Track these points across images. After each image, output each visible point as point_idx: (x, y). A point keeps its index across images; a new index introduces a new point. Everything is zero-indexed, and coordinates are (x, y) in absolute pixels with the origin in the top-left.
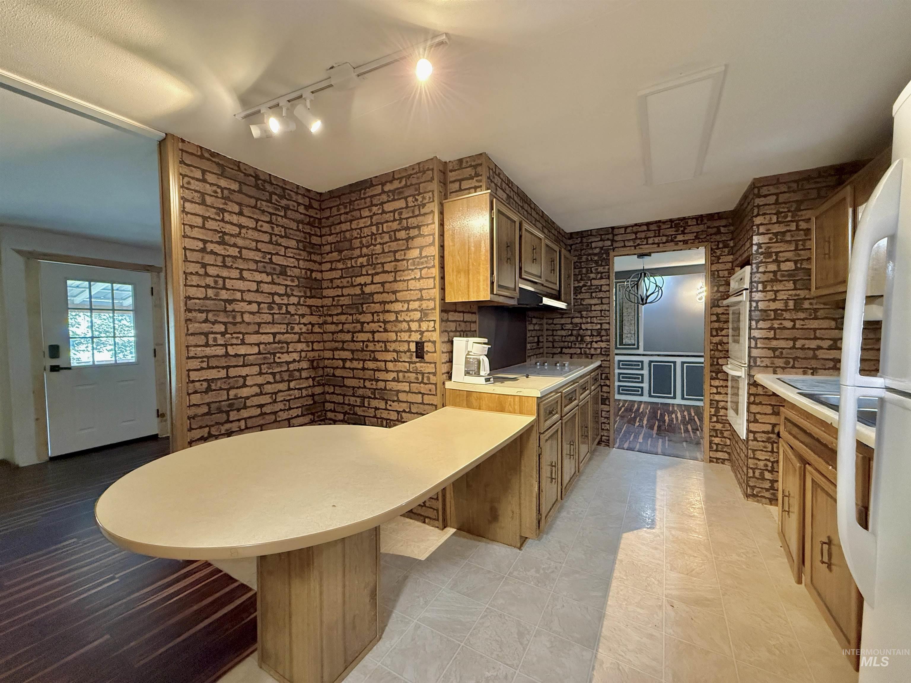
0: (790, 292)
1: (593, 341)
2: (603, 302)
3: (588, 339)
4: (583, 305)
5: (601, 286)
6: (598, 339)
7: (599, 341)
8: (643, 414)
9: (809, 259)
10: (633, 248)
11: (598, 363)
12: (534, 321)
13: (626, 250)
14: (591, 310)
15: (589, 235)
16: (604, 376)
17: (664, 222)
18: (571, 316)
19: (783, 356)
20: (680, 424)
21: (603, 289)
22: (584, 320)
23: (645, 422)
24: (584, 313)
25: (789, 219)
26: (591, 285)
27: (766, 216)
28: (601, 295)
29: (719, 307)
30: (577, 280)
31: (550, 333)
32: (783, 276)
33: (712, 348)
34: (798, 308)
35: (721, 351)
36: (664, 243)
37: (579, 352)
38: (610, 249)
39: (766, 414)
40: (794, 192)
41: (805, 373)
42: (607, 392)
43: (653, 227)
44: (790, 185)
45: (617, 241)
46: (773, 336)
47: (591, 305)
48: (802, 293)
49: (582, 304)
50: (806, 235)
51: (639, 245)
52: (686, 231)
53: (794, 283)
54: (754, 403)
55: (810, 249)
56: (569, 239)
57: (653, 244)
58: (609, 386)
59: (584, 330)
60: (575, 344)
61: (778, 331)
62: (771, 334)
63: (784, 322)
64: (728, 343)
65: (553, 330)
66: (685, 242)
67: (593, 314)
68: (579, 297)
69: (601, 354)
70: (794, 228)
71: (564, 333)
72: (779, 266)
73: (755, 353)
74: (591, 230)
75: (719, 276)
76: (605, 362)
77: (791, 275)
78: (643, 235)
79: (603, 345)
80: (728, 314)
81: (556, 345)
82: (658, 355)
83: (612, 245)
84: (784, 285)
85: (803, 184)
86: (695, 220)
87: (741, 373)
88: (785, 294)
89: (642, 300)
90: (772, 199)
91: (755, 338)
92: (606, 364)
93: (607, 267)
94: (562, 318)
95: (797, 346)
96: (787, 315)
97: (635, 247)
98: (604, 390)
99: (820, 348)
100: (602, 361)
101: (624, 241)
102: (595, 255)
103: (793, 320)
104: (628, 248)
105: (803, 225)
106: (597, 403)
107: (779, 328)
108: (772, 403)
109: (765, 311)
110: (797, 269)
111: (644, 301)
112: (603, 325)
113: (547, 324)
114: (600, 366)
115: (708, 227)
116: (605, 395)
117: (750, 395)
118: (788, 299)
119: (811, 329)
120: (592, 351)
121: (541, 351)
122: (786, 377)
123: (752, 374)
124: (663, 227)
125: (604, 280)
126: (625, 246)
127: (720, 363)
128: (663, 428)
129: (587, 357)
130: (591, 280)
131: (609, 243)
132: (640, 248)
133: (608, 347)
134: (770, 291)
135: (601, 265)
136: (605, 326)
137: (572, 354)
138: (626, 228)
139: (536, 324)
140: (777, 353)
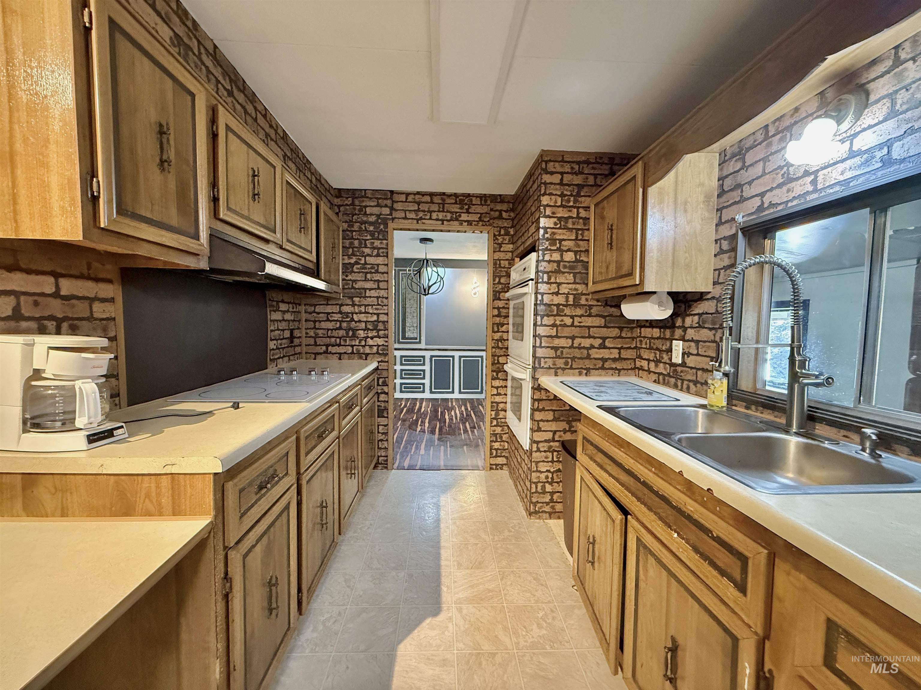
0: (570, 286)
1: (368, 337)
2: (381, 287)
3: (361, 334)
4: (355, 289)
5: (378, 265)
6: (374, 333)
7: (376, 337)
8: (425, 414)
9: (587, 251)
10: (415, 221)
11: (374, 365)
12: (283, 307)
13: (406, 224)
14: (366, 297)
15: (362, 197)
16: (381, 381)
17: (450, 196)
18: (340, 302)
19: (564, 356)
20: (459, 423)
21: (380, 270)
22: (357, 309)
23: (427, 425)
24: (356, 300)
25: (571, 204)
26: (366, 263)
27: (553, 197)
28: (377, 277)
29: (500, 300)
30: (348, 255)
31: (311, 325)
32: (565, 267)
33: (493, 345)
34: (576, 305)
35: (502, 348)
36: (447, 221)
37: (350, 351)
38: (388, 218)
39: (547, 421)
40: (576, 174)
41: (580, 374)
42: (384, 401)
43: (437, 200)
44: (573, 165)
45: (396, 210)
46: (555, 334)
47: (365, 289)
48: (581, 288)
49: (353, 288)
50: (585, 224)
51: (421, 219)
52: (470, 211)
53: (575, 277)
54: (538, 410)
55: (588, 240)
56: (337, 197)
57: (437, 220)
58: (387, 394)
59: (356, 322)
60: (345, 341)
61: (559, 328)
62: (554, 332)
63: (565, 318)
64: (508, 340)
65: (315, 322)
66: (469, 223)
67: (369, 301)
68: (350, 277)
69: (378, 353)
70: (575, 216)
71: (330, 325)
72: (562, 256)
73: (540, 352)
74: (365, 190)
75: (500, 267)
76: (383, 364)
77: (571, 267)
78: (425, 207)
79: (380, 341)
80: (508, 308)
81: (319, 341)
82: (439, 350)
83: (391, 214)
84: (566, 277)
85: (583, 167)
86: (479, 199)
87: (525, 375)
88: (566, 288)
89: (425, 290)
90: (556, 178)
91: (540, 337)
92: (383, 366)
93: (385, 242)
94: (328, 304)
95: (575, 345)
96: (567, 311)
97: (418, 220)
98: (381, 399)
99: (592, 347)
100: (379, 362)
101: (405, 211)
102: (371, 224)
103: (572, 317)
104: (410, 221)
105: (583, 214)
106: (372, 416)
107: (560, 325)
108: (554, 408)
109: (549, 305)
110: (577, 261)
111: (426, 292)
112: (381, 316)
113: (306, 312)
114: (377, 369)
115: (492, 210)
116: (383, 405)
117: (534, 400)
118: (568, 294)
119: (586, 327)
120: (367, 350)
121: (298, 350)
122: (567, 379)
123: (537, 377)
124: (448, 201)
125: (381, 258)
126: (405, 218)
127: (501, 362)
128: (444, 430)
129: (361, 358)
130: (365, 257)
131: (386, 211)
132: (423, 223)
133: (387, 344)
134: (554, 283)
135: (378, 239)
136: (383, 318)
137: (340, 354)
138: (408, 194)
139: (288, 311)
140: (559, 353)
